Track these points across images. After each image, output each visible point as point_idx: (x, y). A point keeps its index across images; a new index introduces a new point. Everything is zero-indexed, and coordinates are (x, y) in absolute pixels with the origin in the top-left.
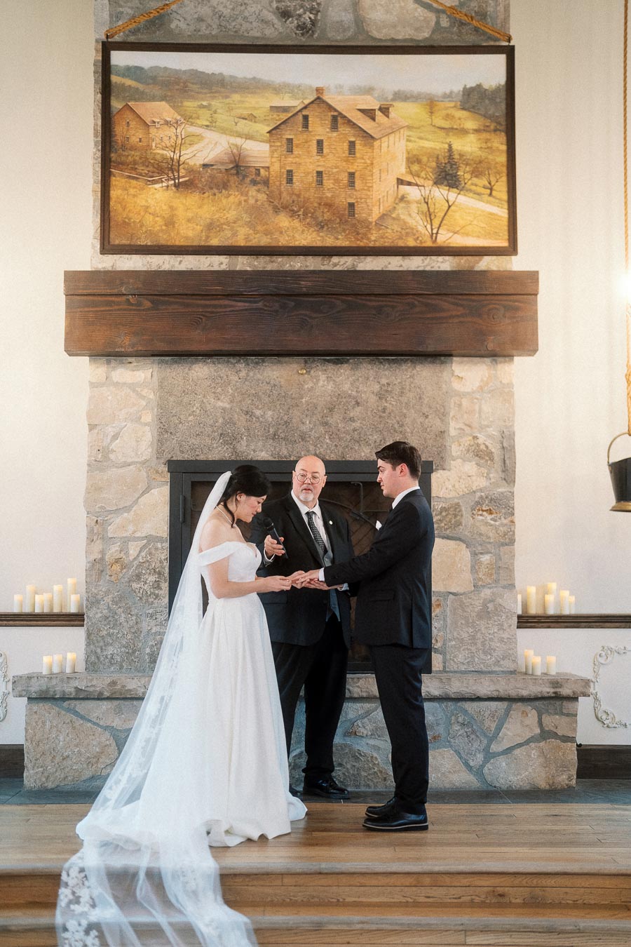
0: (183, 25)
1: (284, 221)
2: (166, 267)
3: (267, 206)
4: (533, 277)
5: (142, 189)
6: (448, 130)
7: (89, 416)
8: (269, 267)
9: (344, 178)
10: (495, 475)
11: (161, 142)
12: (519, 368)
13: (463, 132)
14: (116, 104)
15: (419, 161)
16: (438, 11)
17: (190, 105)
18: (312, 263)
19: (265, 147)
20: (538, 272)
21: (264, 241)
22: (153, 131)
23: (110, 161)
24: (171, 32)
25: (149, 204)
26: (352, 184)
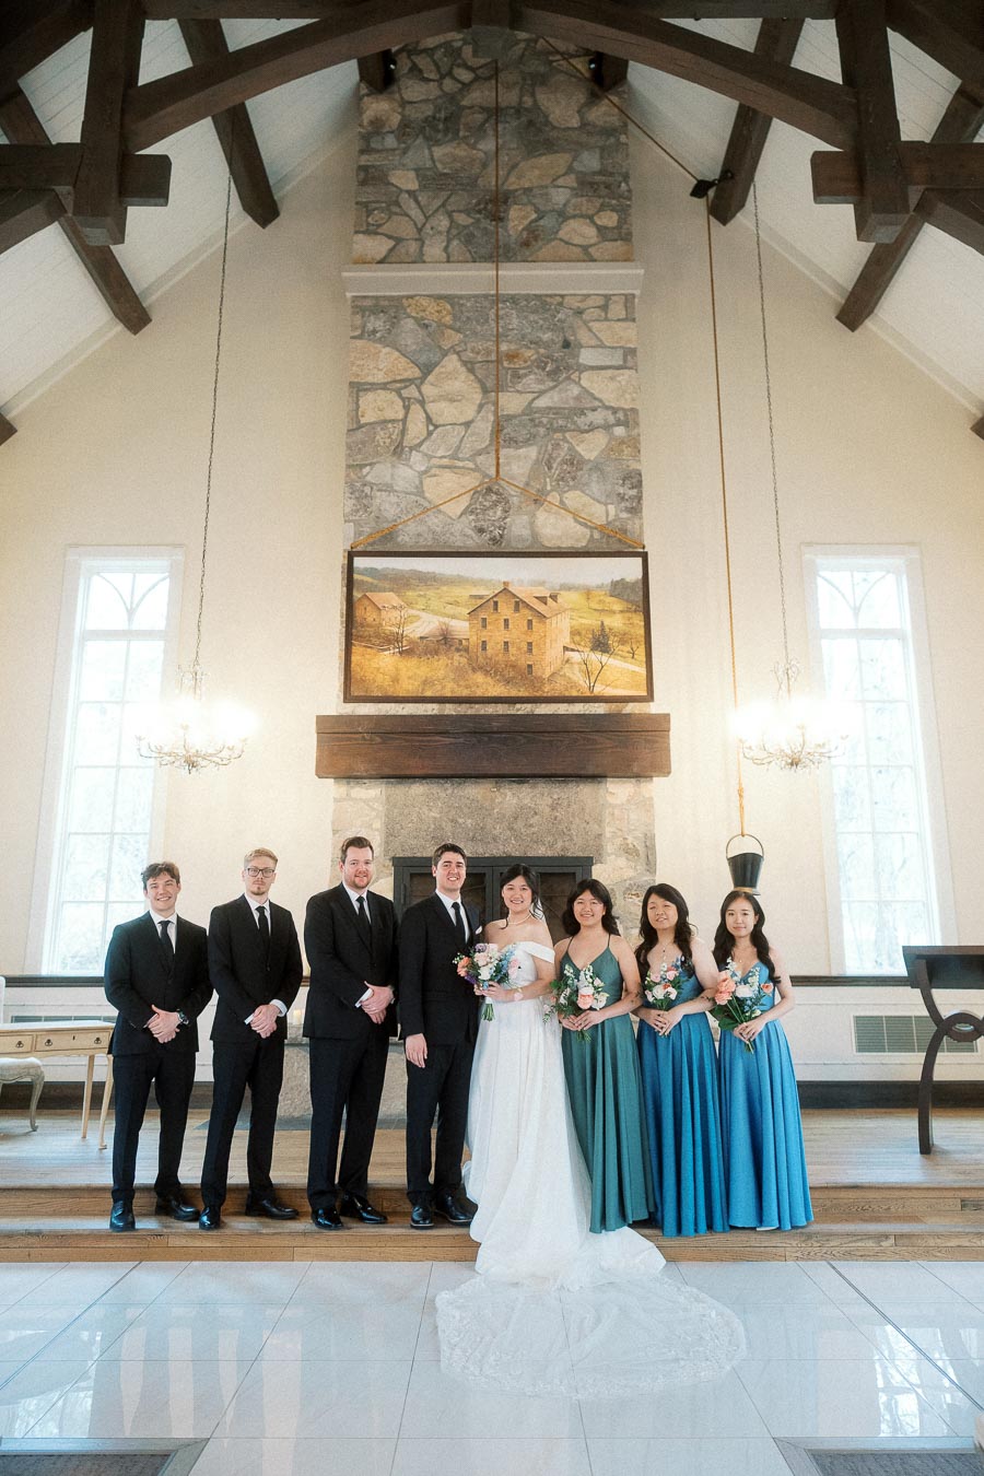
0: (407, 539)
1: (479, 678)
2: (392, 712)
3: (467, 666)
4: (666, 717)
5: (375, 655)
6: (600, 611)
7: (333, 823)
8: (469, 712)
9: (524, 646)
10: (641, 867)
11: (389, 621)
12: (657, 786)
13: (614, 612)
14: (357, 595)
15: (579, 634)
16: (591, 528)
17: (410, 593)
18: (501, 709)
19: (467, 624)
20: (669, 715)
21: (465, 693)
22: (384, 613)
23: (352, 636)
24: (398, 544)
25: (381, 666)
26: (530, 650)
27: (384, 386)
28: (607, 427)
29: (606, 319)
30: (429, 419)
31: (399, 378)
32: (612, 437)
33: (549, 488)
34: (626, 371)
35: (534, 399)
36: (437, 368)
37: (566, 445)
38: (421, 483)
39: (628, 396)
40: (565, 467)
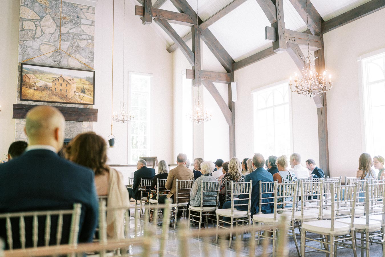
0: (36, 61)
1: (54, 97)
3: (51, 94)
4: (97, 110)
5: (28, 89)
6: (83, 84)
7: (16, 129)
9: (66, 90)
11: (32, 82)
12: (94, 124)
13: (86, 84)
14: (23, 74)
15: (78, 89)
16: (82, 64)
17: (37, 75)
19: (51, 84)
21: (51, 100)
22: (30, 79)
23: (22, 84)
24: (33, 62)
25: (29, 92)
26: (67, 91)
27: (30, 20)
28: (87, 40)
29: (88, 12)
30: (42, 31)
31: (34, 19)
32: (88, 42)
33: (72, 53)
34: (92, 27)
35: (69, 30)
36: (45, 17)
37: (77, 43)
38: (40, 47)
39: (92, 33)
40: (76, 48)
